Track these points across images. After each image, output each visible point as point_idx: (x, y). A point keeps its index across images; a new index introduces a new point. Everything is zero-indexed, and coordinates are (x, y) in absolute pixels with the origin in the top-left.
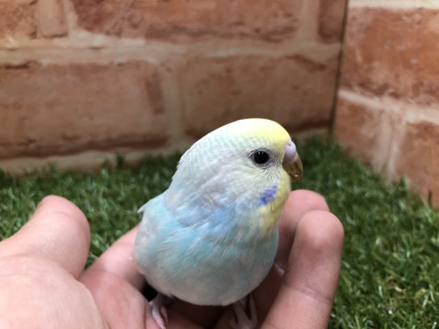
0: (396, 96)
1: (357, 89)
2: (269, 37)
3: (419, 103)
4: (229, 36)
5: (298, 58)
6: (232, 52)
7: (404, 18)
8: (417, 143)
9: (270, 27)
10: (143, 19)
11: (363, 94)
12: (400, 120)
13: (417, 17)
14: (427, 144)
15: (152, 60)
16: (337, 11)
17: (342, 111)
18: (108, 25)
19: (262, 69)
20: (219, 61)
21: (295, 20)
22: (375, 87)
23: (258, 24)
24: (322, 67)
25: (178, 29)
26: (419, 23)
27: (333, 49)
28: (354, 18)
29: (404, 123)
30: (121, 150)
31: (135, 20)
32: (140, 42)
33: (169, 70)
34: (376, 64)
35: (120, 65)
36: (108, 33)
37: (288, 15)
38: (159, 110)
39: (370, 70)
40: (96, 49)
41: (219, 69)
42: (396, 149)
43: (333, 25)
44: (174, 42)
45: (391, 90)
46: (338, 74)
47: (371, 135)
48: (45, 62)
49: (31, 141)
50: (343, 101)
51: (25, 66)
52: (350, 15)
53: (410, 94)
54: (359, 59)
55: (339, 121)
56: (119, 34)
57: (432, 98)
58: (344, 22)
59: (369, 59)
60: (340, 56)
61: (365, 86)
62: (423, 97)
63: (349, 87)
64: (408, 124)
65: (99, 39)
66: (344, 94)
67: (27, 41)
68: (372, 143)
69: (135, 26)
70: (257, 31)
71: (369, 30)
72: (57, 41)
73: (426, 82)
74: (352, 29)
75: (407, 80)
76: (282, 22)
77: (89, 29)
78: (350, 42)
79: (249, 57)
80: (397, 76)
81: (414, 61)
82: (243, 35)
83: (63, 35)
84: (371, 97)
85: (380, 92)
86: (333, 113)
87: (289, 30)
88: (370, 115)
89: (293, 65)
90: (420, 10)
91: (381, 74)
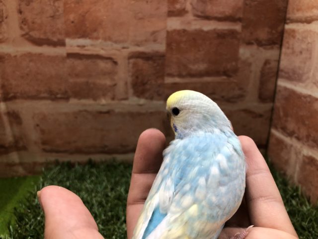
0: (298, 139)
1: (280, 130)
2: (229, 100)
3: (308, 145)
5: (246, 111)
7: (303, 98)
8: (308, 167)
9: (230, 95)
11: (283, 134)
12: (300, 153)
13: (308, 99)
14: (312, 169)
17: (272, 141)
18: (147, 95)
21: (245, 91)
22: (288, 131)
23: (224, 94)
24: (261, 116)
26: (309, 102)
27: (268, 106)
28: (280, 91)
29: (302, 155)
31: (160, 93)
34: (289, 119)
35: (151, 113)
36: (146, 98)
37: (241, 89)
39: (286, 121)
40: (141, 105)
42: (298, 168)
43: (268, 94)
45: (296, 135)
46: (271, 120)
47: (286, 158)
48: (117, 110)
49: (106, 146)
50: (273, 135)
51: (108, 112)
52: (278, 89)
53: (305, 139)
54: (282, 114)
55: (271, 146)
56: (152, 99)
57: (315, 144)
58: (275, 92)
59: (286, 115)
60: (272, 110)
61: (284, 129)
62: (311, 143)
63: (276, 128)
64: (304, 156)
65: (142, 101)
66: (274, 131)
67: (110, 101)
68: (287, 162)
69: (159, 95)
70: (223, 97)
71: (287, 99)
72: (123, 102)
73: (312, 135)
74: (278, 96)
75: (304, 132)
76: (237, 92)
77: (138, 96)
78: (278, 104)
80: (299, 129)
81: (307, 122)
83: (126, 99)
84: (287, 137)
85: (291, 134)
86: (268, 141)
87: (241, 97)
88: (286, 146)
89: (243, 114)
90: (310, 96)
91: (291, 126)
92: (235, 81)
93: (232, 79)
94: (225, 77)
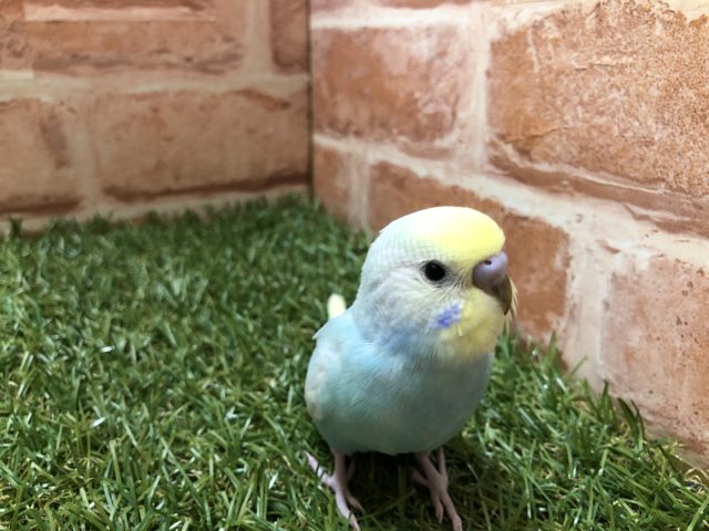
0: (358, 134)
1: (328, 130)
2: (205, 68)
3: (376, 140)
4: (151, 67)
5: (249, 93)
6: (157, 87)
7: (354, 40)
8: (379, 187)
9: (206, 55)
10: (27, 45)
11: (333, 137)
12: (364, 163)
13: (363, 38)
14: (386, 187)
15: (46, 98)
16: (296, 34)
17: (319, 161)
19: (202, 108)
20: (140, 98)
21: (239, 46)
22: (341, 126)
23: (189, 52)
24: (285, 105)
25: (77, 58)
26: (365, 45)
27: (296, 81)
28: (317, 42)
29: (367, 166)
30: (16, 216)
31: (18, 48)
32: (29, 74)
33: (72, 110)
34: (339, 97)
37: (228, 39)
38: (62, 163)
39: (335, 104)
41: (142, 108)
42: (364, 199)
43: (293, 51)
44: (74, 74)
45: (354, 128)
47: (344, 186)
50: (318, 148)
53: (368, 130)
54: (325, 92)
58: (308, 48)
59: (333, 92)
60: (309, 90)
61: (333, 125)
62: (379, 131)
63: (321, 128)
64: (371, 167)
66: (318, 139)
68: (346, 196)
69: (18, 55)
70: (189, 60)
71: (330, 55)
73: (378, 114)
74: (316, 56)
75: (364, 115)
76: (220, 48)
78: (318, 72)
79: (181, 93)
80: (356, 110)
81: (367, 90)
82: (170, 66)
84: (338, 139)
85: (345, 131)
86: (310, 164)
87: (232, 59)
88: (341, 162)
89: (243, 102)
90: (365, 29)
91: (344, 111)
92: (212, 19)
93: (203, 15)
94: (185, 10)
